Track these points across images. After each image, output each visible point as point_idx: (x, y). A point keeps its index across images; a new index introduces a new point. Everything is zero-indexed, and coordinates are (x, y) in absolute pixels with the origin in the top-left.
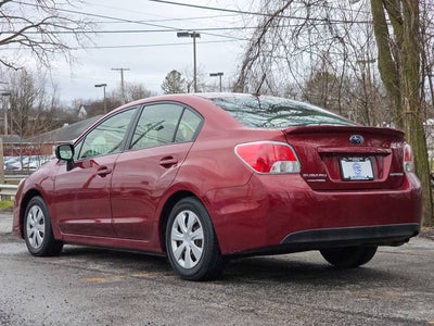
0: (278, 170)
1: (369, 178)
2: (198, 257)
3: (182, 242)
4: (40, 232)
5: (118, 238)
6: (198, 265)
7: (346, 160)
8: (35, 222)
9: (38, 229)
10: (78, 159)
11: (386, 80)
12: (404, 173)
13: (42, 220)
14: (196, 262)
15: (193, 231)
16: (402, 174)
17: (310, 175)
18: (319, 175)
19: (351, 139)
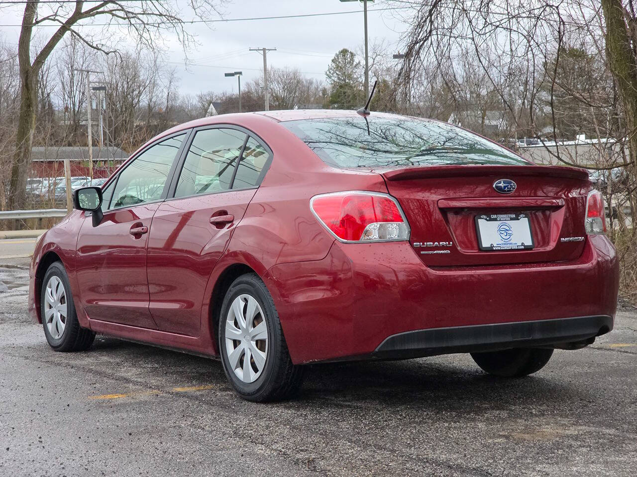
0: (375, 236)
1: (524, 246)
2: (260, 367)
3: (240, 342)
4: (61, 315)
5: (158, 330)
6: (260, 379)
7: (486, 219)
8: (54, 299)
9: (59, 311)
10: (109, 209)
11: (617, 72)
12: (586, 237)
13: (63, 297)
14: (259, 373)
15: (254, 326)
16: (581, 238)
17: (425, 243)
18: (439, 244)
19: (494, 186)
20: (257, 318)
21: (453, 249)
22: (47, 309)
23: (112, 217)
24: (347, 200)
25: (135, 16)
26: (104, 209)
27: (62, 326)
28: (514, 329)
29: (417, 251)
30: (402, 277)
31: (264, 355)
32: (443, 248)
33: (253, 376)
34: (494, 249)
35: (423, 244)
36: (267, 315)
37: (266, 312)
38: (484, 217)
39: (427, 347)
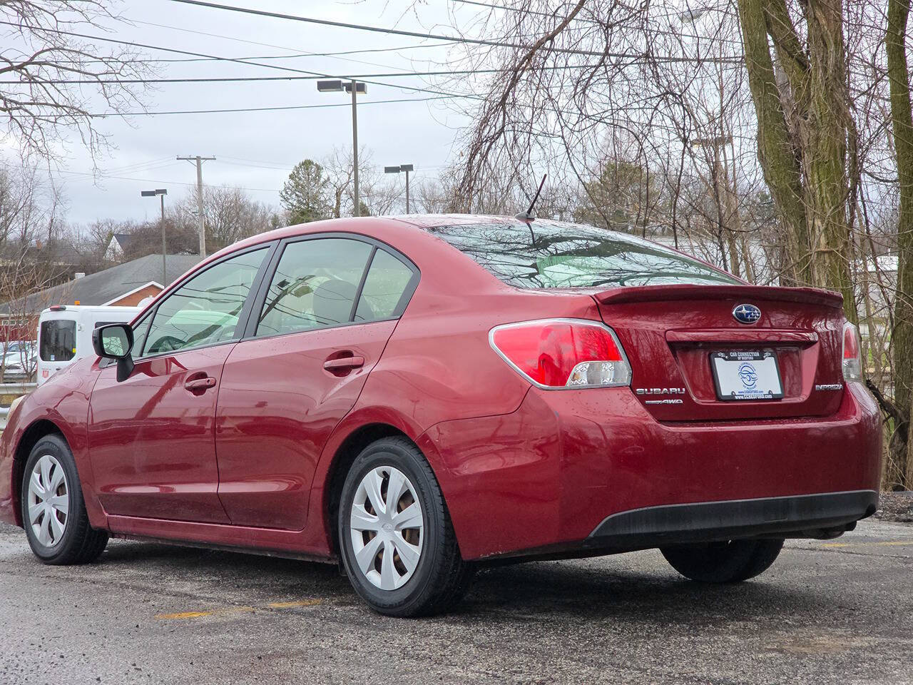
0: (583, 381)
1: (772, 395)
2: (411, 567)
3: (374, 533)
4: (58, 511)
5: (231, 525)
6: (411, 584)
7: (724, 358)
8: (46, 489)
9: (54, 506)
10: (141, 356)
11: (774, 182)
12: (844, 384)
13: (62, 486)
14: (407, 577)
15: (399, 510)
16: (840, 386)
17: (651, 390)
18: (669, 390)
19: (734, 313)
20: (405, 498)
21: (686, 397)
22: (31, 503)
23: (146, 368)
24: (547, 331)
25: (20, 106)
26: (136, 358)
27: (60, 528)
28: (766, 508)
29: (642, 399)
30: (610, 435)
31: (416, 550)
32: (674, 396)
33: (398, 581)
34: (736, 398)
35: (649, 391)
36: (423, 493)
37: (421, 489)
38: (722, 355)
39: (660, 531)
